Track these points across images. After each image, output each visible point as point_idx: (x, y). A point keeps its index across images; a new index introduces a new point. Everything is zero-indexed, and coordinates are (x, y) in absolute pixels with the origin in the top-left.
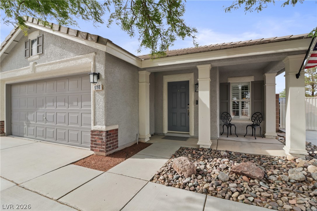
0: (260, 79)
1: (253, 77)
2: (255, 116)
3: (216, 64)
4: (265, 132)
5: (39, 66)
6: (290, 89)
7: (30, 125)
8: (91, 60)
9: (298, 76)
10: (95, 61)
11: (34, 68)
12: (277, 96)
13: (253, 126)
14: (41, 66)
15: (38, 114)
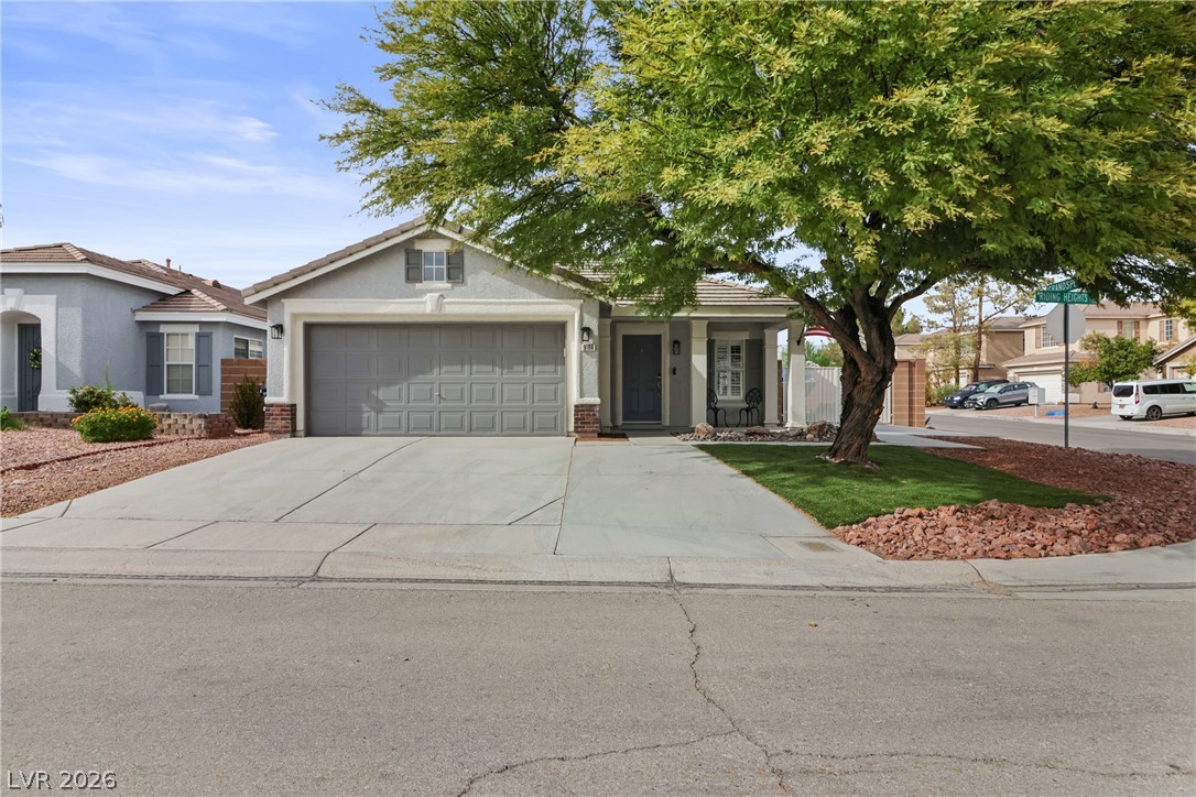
0: (756, 336)
1: (748, 333)
2: (751, 394)
3: (713, 320)
4: (764, 419)
5: (448, 303)
6: (792, 356)
7: (385, 409)
8: (575, 309)
9: (799, 343)
10: (581, 311)
11: (439, 305)
12: (780, 363)
13: (747, 410)
14: (453, 303)
15: (412, 387)
